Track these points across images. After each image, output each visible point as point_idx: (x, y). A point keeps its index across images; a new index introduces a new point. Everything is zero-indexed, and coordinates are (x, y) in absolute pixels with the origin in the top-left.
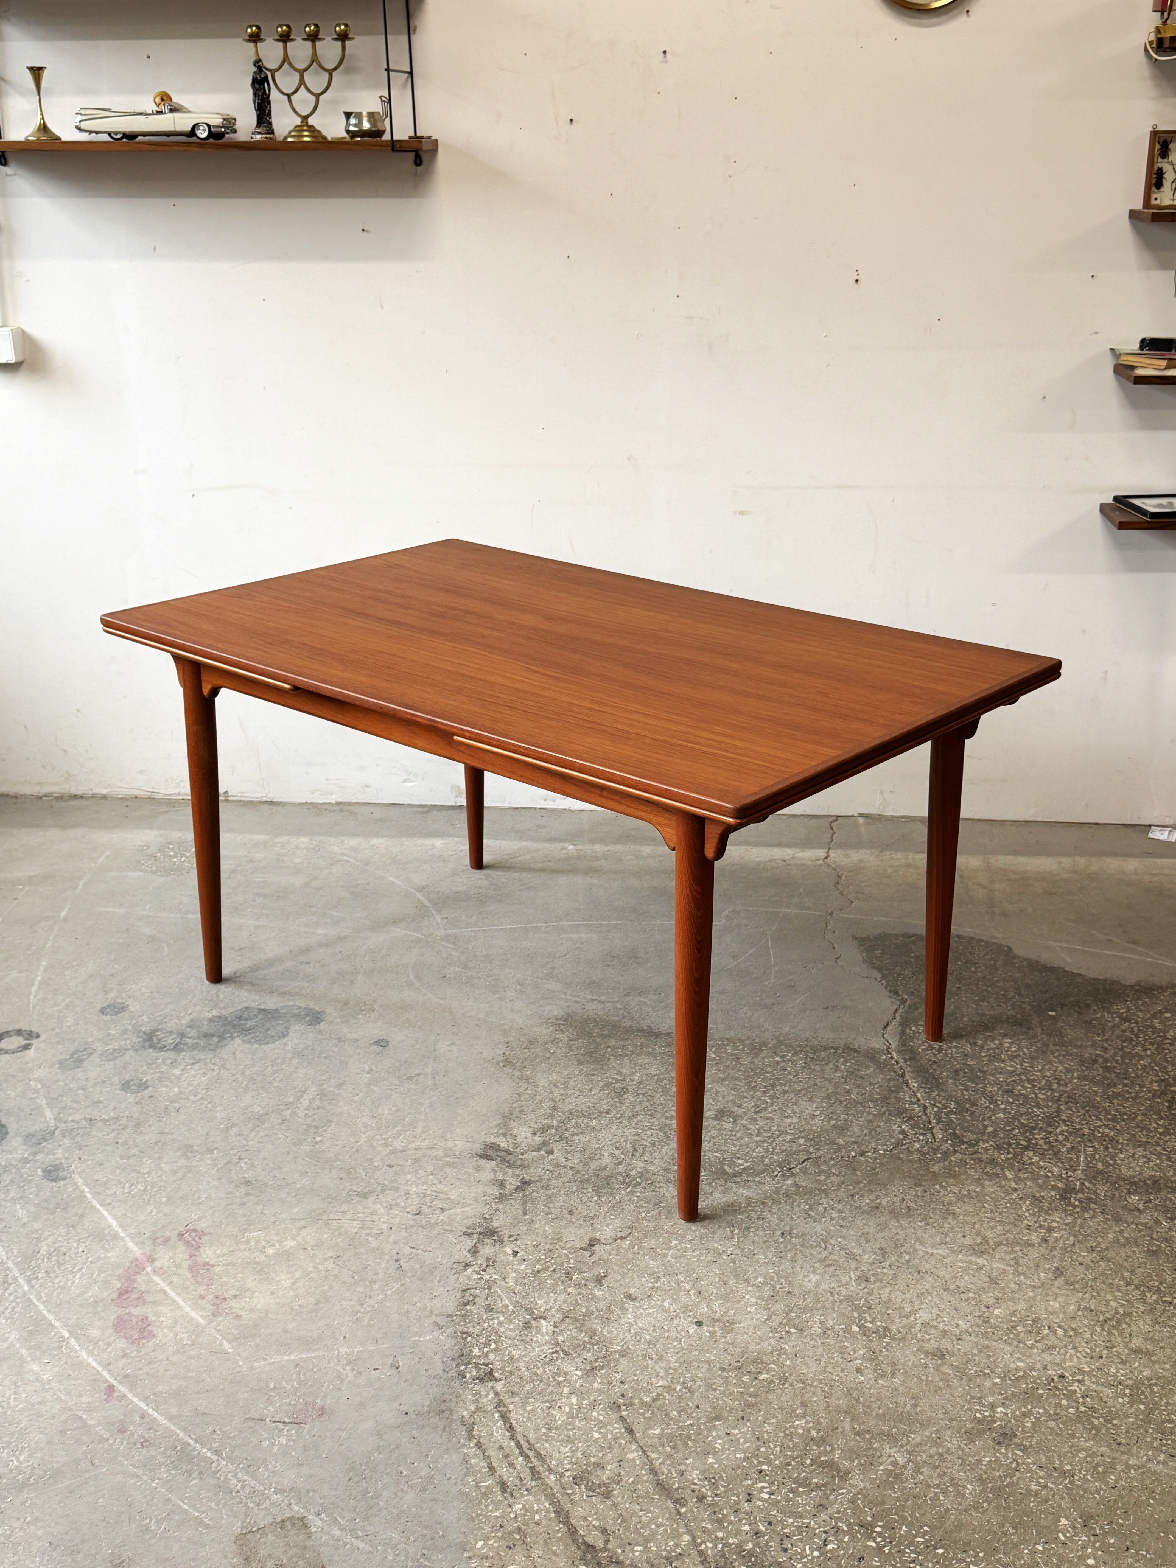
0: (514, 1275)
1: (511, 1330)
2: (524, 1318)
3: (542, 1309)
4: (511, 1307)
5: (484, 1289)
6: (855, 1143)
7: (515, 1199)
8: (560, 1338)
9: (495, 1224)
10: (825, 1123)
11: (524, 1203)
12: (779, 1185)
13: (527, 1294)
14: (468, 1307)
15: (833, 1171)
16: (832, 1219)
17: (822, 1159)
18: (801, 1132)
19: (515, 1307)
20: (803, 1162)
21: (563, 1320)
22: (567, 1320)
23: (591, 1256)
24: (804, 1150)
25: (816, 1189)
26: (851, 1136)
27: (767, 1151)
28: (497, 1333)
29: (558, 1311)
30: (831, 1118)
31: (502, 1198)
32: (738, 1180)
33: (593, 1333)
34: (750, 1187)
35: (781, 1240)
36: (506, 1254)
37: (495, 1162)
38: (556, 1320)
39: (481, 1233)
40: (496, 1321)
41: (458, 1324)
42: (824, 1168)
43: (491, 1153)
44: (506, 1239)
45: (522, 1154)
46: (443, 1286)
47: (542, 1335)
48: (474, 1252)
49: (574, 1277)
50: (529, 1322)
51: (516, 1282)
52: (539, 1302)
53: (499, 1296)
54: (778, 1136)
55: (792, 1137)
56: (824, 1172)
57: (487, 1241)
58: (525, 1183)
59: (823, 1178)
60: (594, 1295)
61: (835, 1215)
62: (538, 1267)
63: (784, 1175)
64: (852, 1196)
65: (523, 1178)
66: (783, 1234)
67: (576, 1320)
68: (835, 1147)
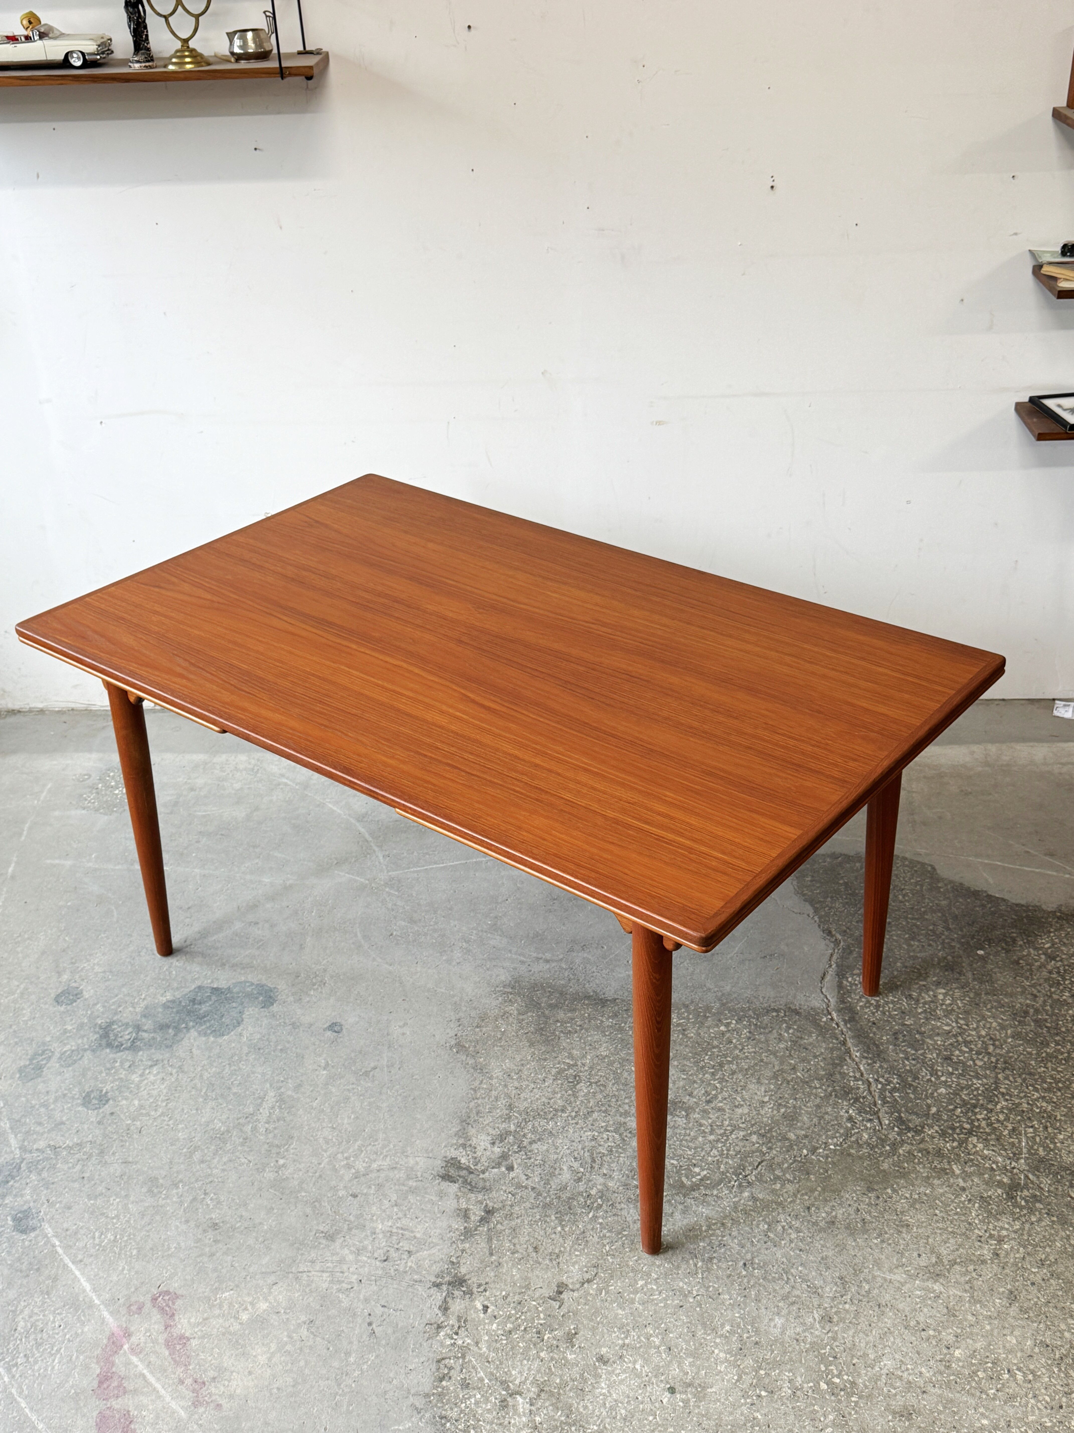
0: (487, 1338)
1: (489, 1411)
2: (500, 1394)
3: (517, 1382)
4: (486, 1381)
5: (458, 1358)
6: (806, 1137)
7: (480, 1235)
8: (538, 1419)
9: (463, 1270)
10: (775, 1112)
11: (490, 1240)
12: (737, 1200)
13: (501, 1363)
14: (444, 1383)
15: (788, 1176)
16: (791, 1241)
17: (776, 1161)
18: (752, 1126)
19: (490, 1380)
20: (757, 1167)
21: (539, 1395)
22: (543, 1395)
23: (560, 1307)
24: (758, 1150)
25: (772, 1202)
26: (801, 1129)
27: (722, 1153)
28: (474, 1416)
29: (532, 1383)
30: (780, 1105)
31: (468, 1234)
32: (696, 1194)
33: (569, 1410)
34: (708, 1204)
35: (744, 1273)
36: (476, 1310)
37: (457, 1185)
38: (532, 1395)
39: (450, 1283)
40: (473, 1400)
41: (436, 1405)
42: (778, 1172)
43: (452, 1172)
44: (475, 1290)
45: (483, 1172)
46: (417, 1356)
47: (519, 1416)
48: (445, 1308)
49: (546, 1338)
50: (505, 1400)
51: (488, 1348)
52: (513, 1372)
53: (474, 1367)
54: (731, 1133)
56: (778, 1178)
57: (457, 1293)
58: (489, 1212)
59: (778, 1186)
60: (567, 1360)
61: (793, 1235)
62: (509, 1326)
63: (740, 1185)
65: (487, 1205)
66: (745, 1265)
67: (551, 1394)
68: (787, 1143)
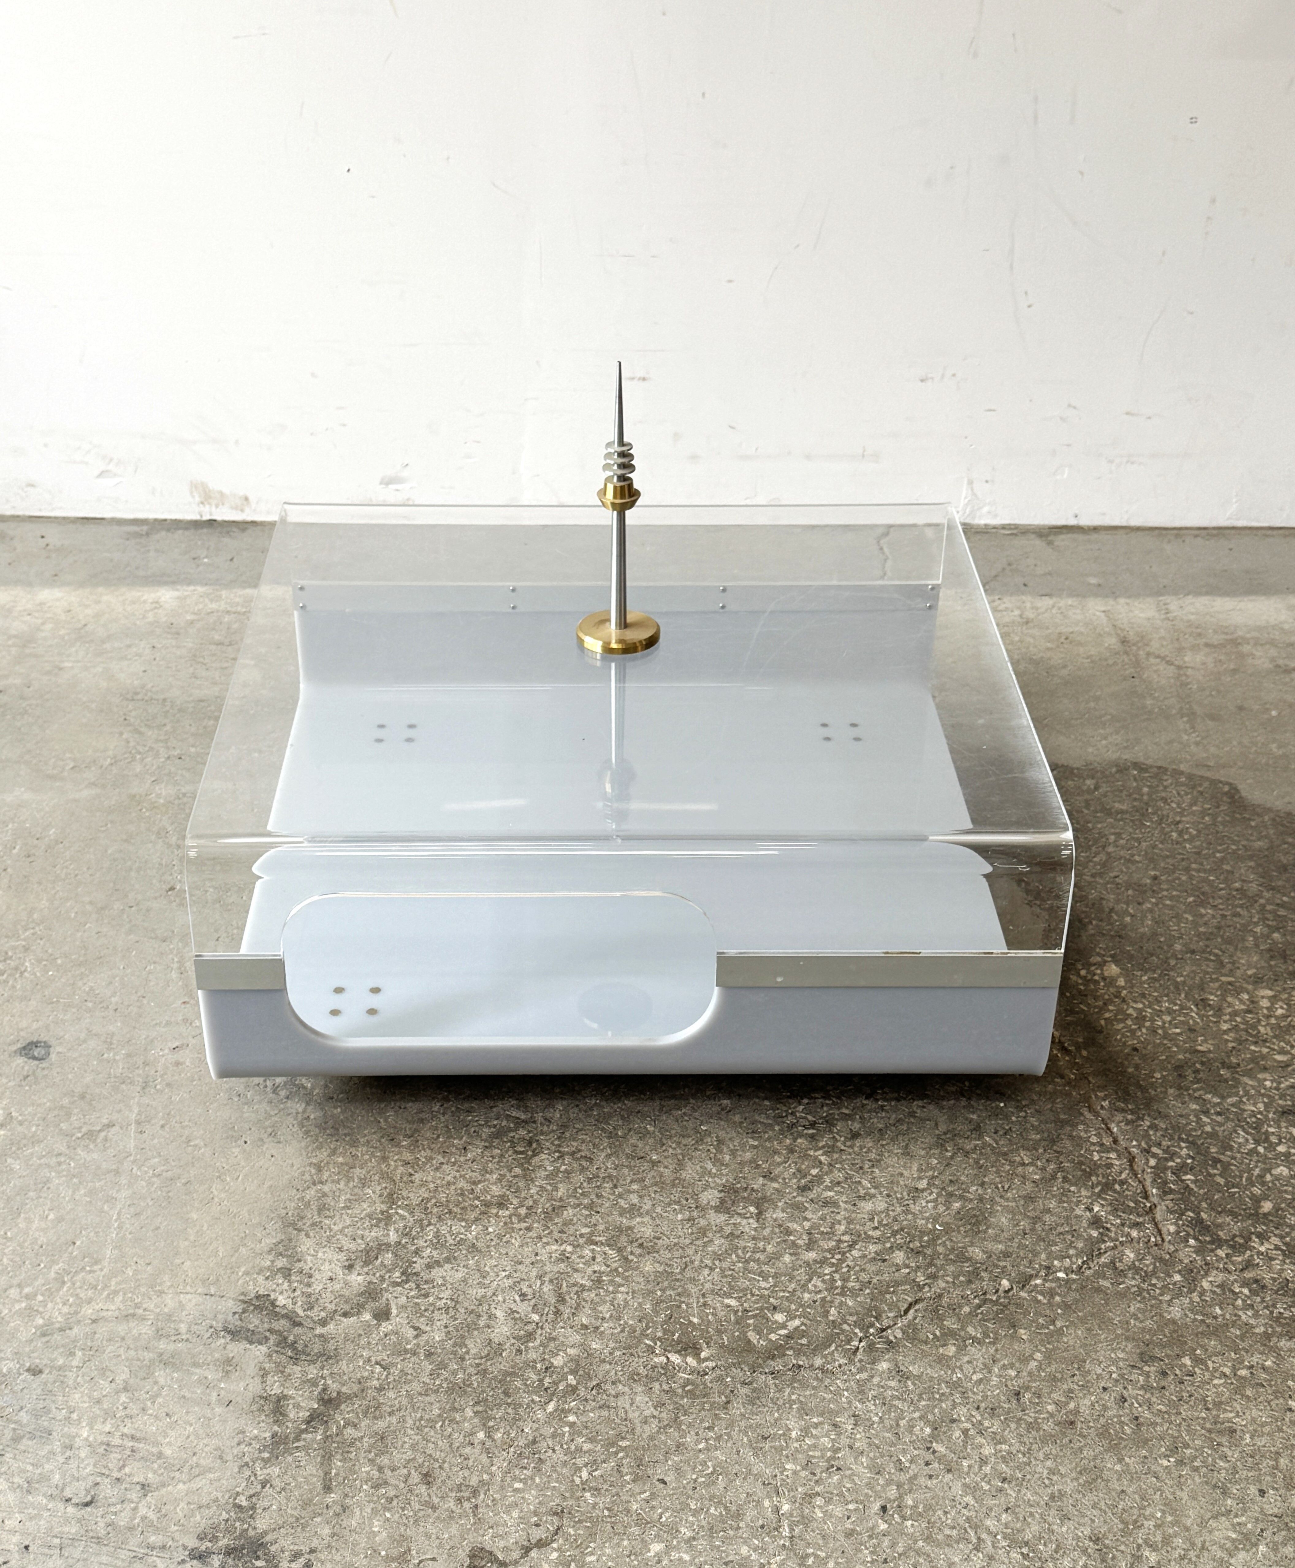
6: (1006, 1255)
7: (306, 1448)
9: (262, 1523)
10: (941, 1208)
11: (326, 1459)
12: (864, 1376)
15: (971, 1330)
16: (983, 1461)
17: (945, 1301)
18: (894, 1233)
20: (906, 1312)
24: (906, 1280)
25: (940, 1380)
26: (996, 1239)
27: (831, 1288)
30: (951, 1195)
31: (277, 1447)
32: (777, 1365)
34: (804, 1385)
35: (883, 1526)
37: (264, 1349)
42: (950, 1323)
43: (256, 1323)
45: (324, 1323)
54: (851, 1246)
55: (879, 1247)
56: (952, 1334)
59: (951, 1350)
61: (988, 1450)
63: (871, 1347)
64: (1018, 1394)
66: (884, 1509)
68: (967, 1267)
